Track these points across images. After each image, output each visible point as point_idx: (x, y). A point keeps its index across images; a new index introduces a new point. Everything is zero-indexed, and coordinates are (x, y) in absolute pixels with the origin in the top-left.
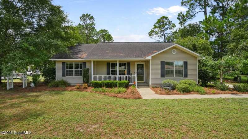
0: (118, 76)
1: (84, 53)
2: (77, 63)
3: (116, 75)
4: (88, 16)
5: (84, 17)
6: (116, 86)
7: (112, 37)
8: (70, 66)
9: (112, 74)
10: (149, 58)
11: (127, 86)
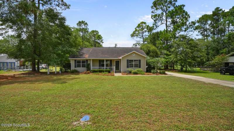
0: (105, 67)
1: (86, 55)
2: (83, 60)
3: (104, 66)
4: (83, 22)
5: (80, 23)
6: (104, 72)
7: (101, 37)
8: (79, 62)
9: (102, 66)
10: (121, 58)
11: (109, 72)
